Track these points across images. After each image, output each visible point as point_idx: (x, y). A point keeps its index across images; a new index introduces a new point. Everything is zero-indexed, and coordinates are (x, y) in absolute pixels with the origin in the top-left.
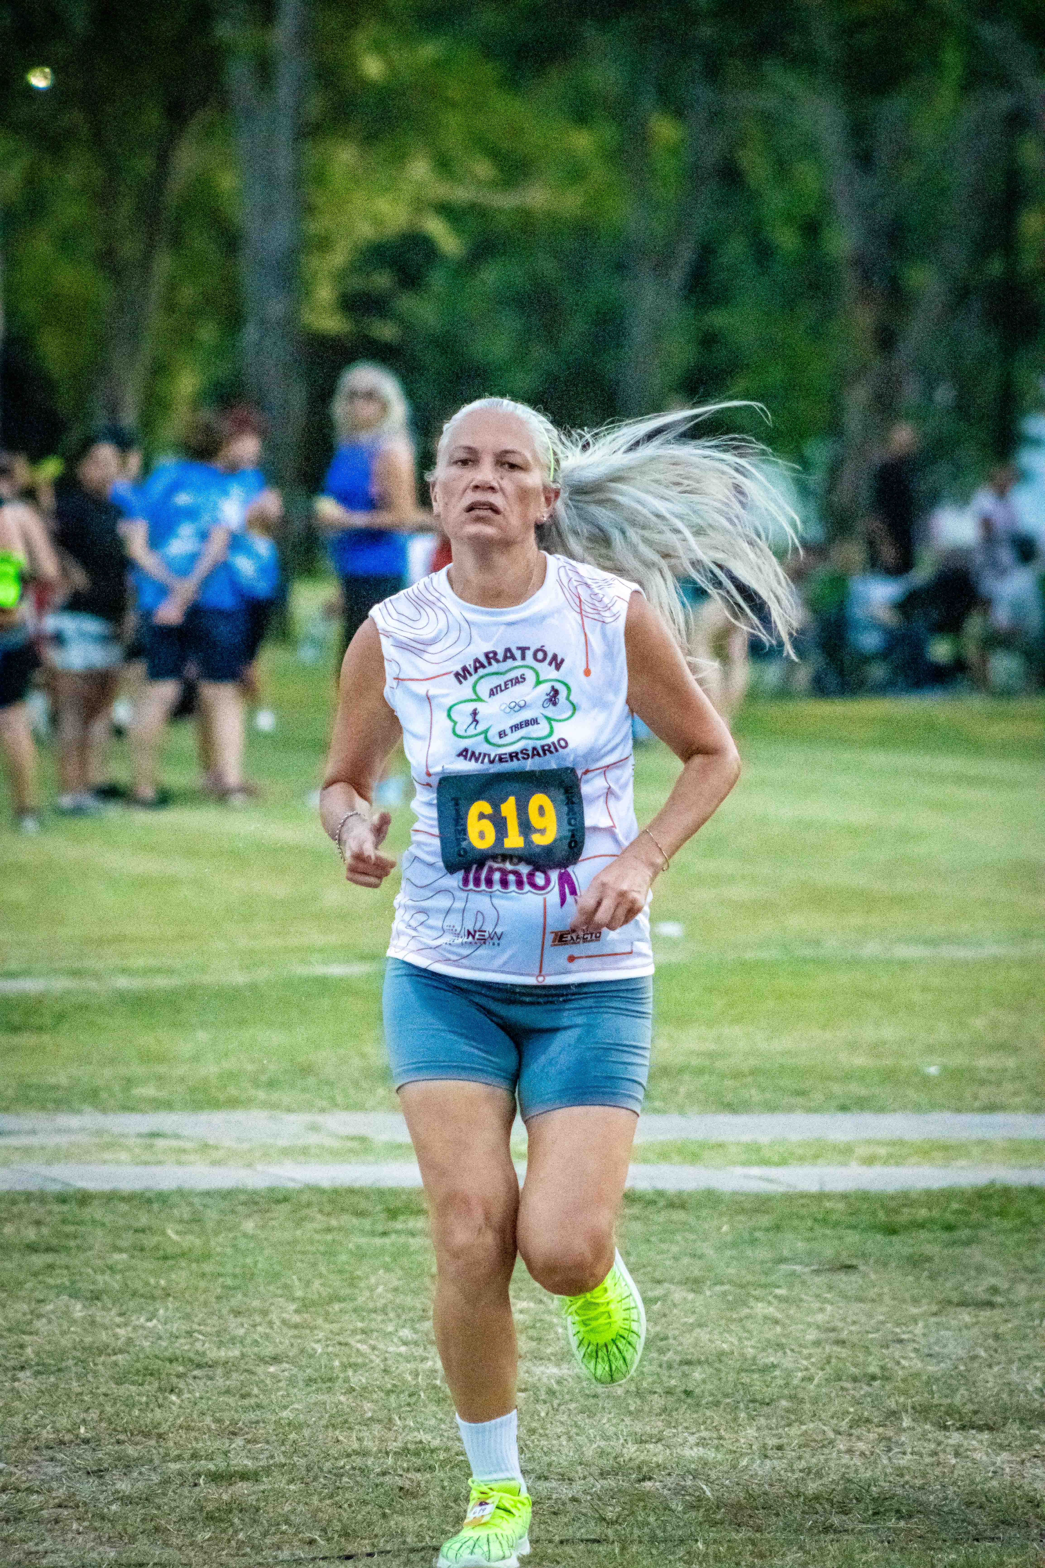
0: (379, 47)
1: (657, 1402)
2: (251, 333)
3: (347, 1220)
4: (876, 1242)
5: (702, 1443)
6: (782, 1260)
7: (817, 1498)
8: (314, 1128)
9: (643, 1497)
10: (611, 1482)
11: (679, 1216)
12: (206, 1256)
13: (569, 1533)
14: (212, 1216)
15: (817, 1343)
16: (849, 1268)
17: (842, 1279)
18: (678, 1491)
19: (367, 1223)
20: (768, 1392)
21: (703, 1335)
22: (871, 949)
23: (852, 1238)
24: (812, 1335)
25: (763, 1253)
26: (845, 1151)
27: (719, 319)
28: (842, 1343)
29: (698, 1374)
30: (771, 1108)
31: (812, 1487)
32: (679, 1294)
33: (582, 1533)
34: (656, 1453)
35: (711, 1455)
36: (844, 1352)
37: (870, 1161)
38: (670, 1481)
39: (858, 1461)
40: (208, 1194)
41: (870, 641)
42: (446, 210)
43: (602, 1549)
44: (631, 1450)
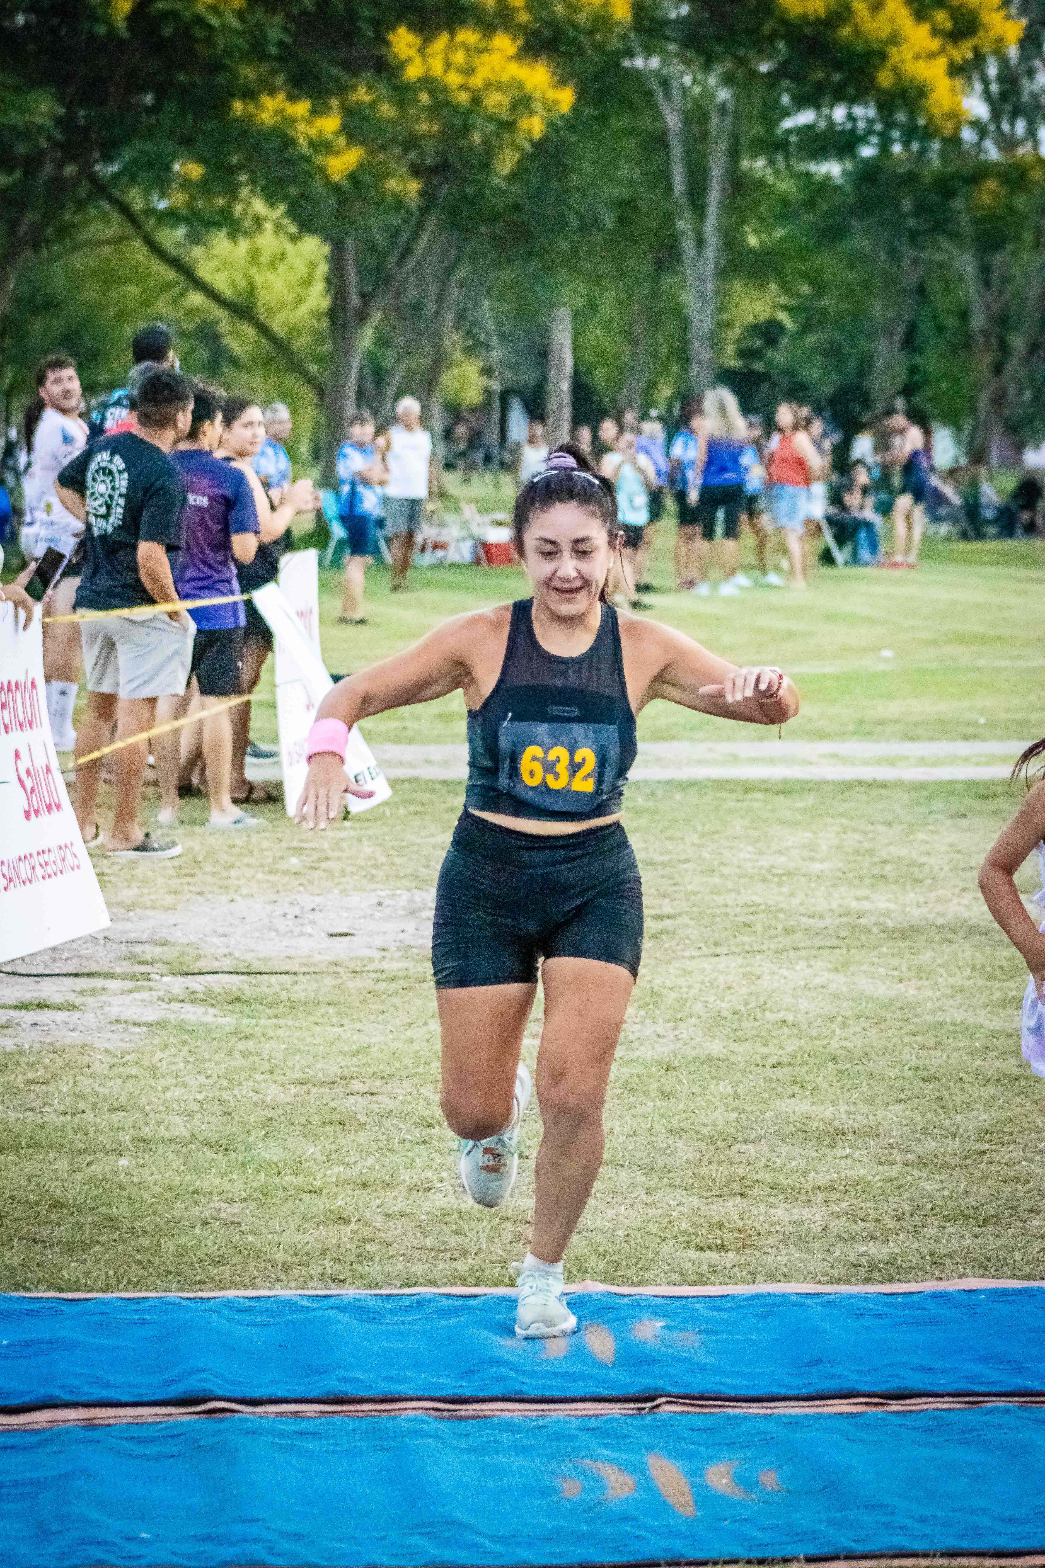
0: (755, 232)
1: (868, 881)
2: (694, 369)
3: (724, 794)
4: (978, 804)
5: (888, 901)
6: (931, 813)
7: (943, 926)
8: (710, 750)
9: (859, 927)
10: (844, 920)
11: (883, 791)
12: (656, 812)
13: (822, 943)
14: (660, 793)
15: (947, 852)
16: (964, 816)
17: (963, 822)
18: (876, 924)
19: (734, 796)
20: (921, 876)
21: (892, 849)
22: (982, 662)
23: (967, 801)
24: (944, 848)
25: (923, 809)
26: (966, 760)
27: (918, 360)
28: (958, 852)
29: (888, 867)
30: (931, 739)
31: (940, 921)
32: (881, 828)
33: (828, 944)
34: (866, 905)
35: (891, 906)
36: (958, 856)
37: (978, 764)
38: (873, 919)
39: (963, 909)
40: (659, 782)
41: (989, 514)
42: (787, 308)
43: (838, 951)
44: (854, 904)
